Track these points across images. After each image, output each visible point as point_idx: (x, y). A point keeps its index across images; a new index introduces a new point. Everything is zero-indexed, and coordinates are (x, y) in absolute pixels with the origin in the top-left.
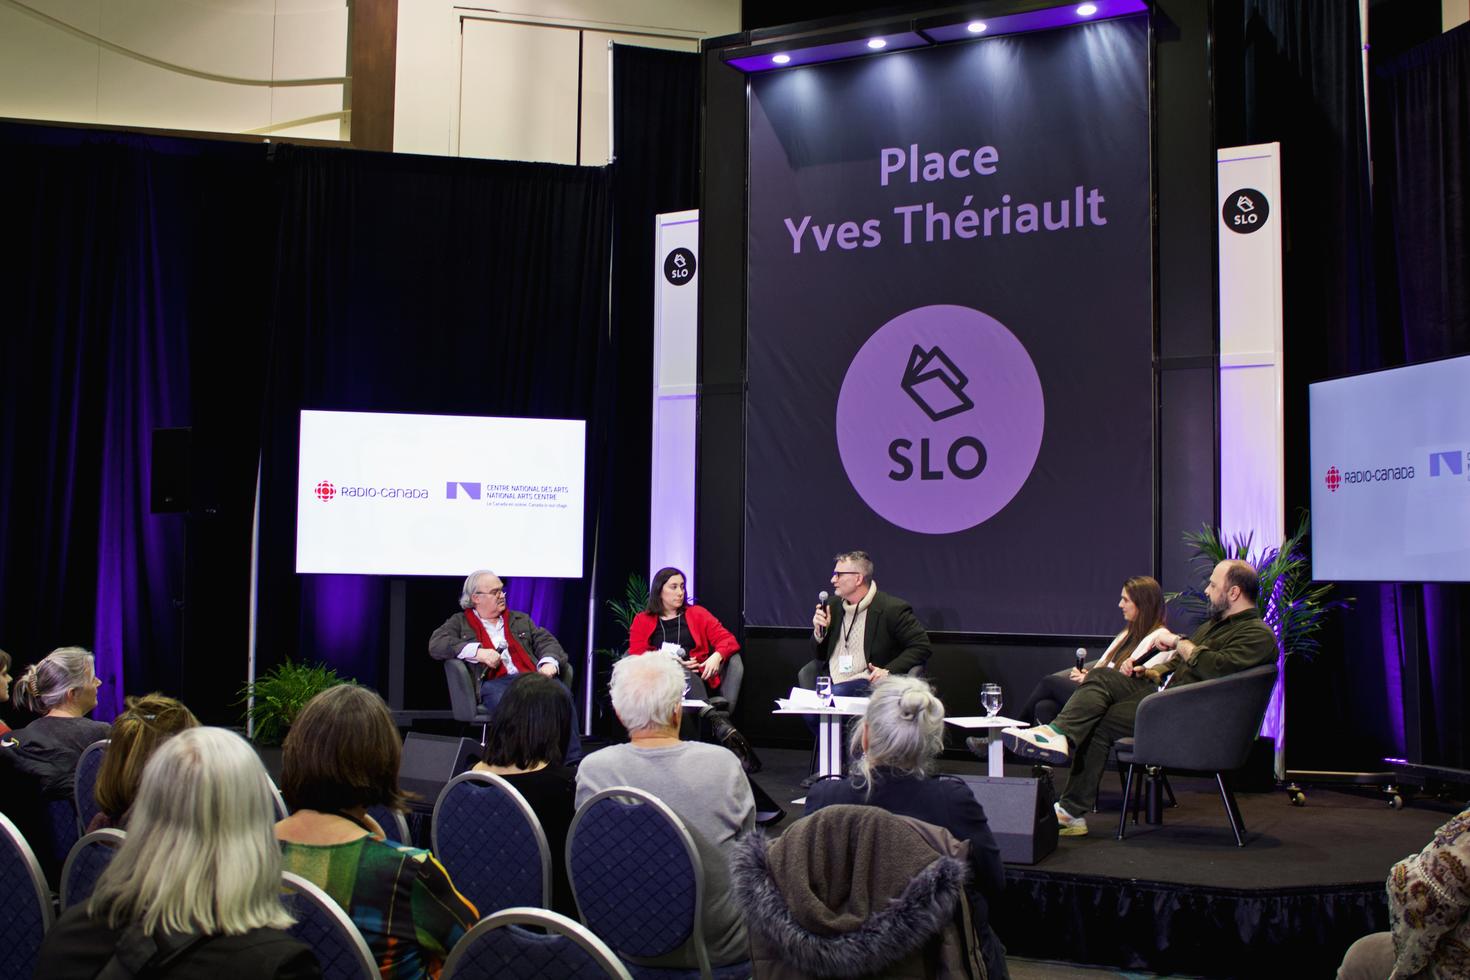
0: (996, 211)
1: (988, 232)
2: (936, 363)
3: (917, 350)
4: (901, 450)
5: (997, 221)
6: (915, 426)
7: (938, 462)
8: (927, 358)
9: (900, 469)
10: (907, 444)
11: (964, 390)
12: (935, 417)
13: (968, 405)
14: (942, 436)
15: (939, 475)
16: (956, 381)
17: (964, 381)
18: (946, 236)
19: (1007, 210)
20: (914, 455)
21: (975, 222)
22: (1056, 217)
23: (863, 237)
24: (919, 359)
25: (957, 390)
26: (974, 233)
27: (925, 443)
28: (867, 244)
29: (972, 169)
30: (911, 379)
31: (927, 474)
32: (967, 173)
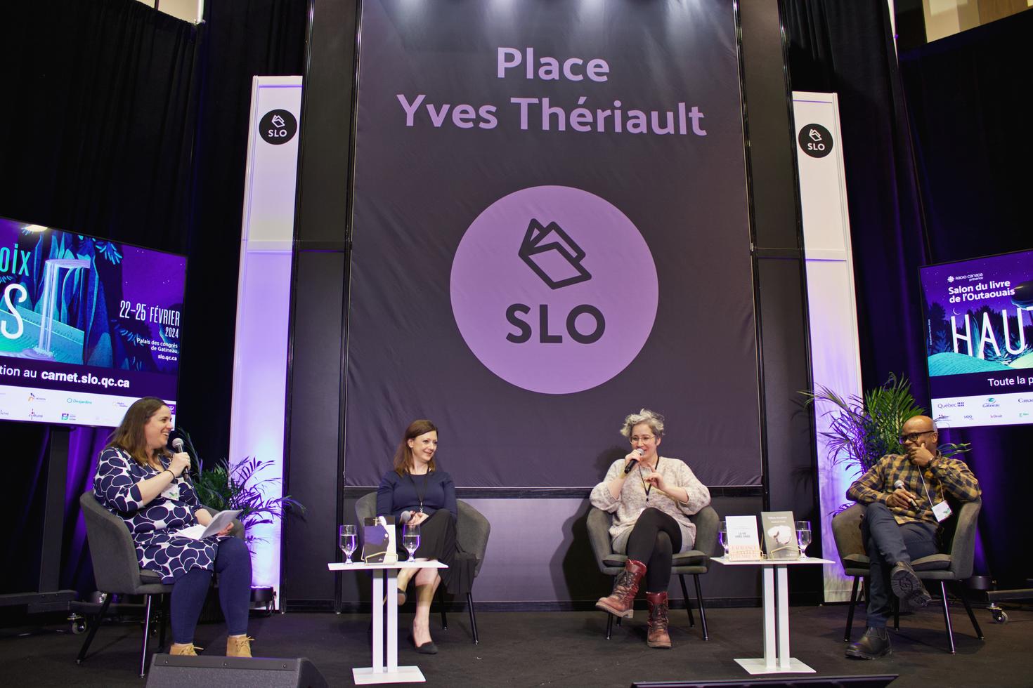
0: (608, 112)
1: (601, 128)
2: (553, 237)
3: (534, 224)
4: (519, 315)
5: (609, 121)
6: (534, 293)
7: (557, 326)
8: (544, 232)
9: (518, 332)
10: (526, 309)
11: (582, 263)
12: (554, 285)
13: (585, 276)
14: (561, 304)
15: (558, 339)
16: (574, 254)
17: (581, 254)
18: (562, 127)
19: (618, 113)
20: (533, 320)
21: (589, 119)
22: (663, 124)
23: (479, 119)
24: (536, 232)
25: (575, 262)
26: (588, 128)
27: (544, 309)
28: (482, 125)
29: (585, 75)
30: (527, 249)
31: (545, 338)
32: (580, 78)
